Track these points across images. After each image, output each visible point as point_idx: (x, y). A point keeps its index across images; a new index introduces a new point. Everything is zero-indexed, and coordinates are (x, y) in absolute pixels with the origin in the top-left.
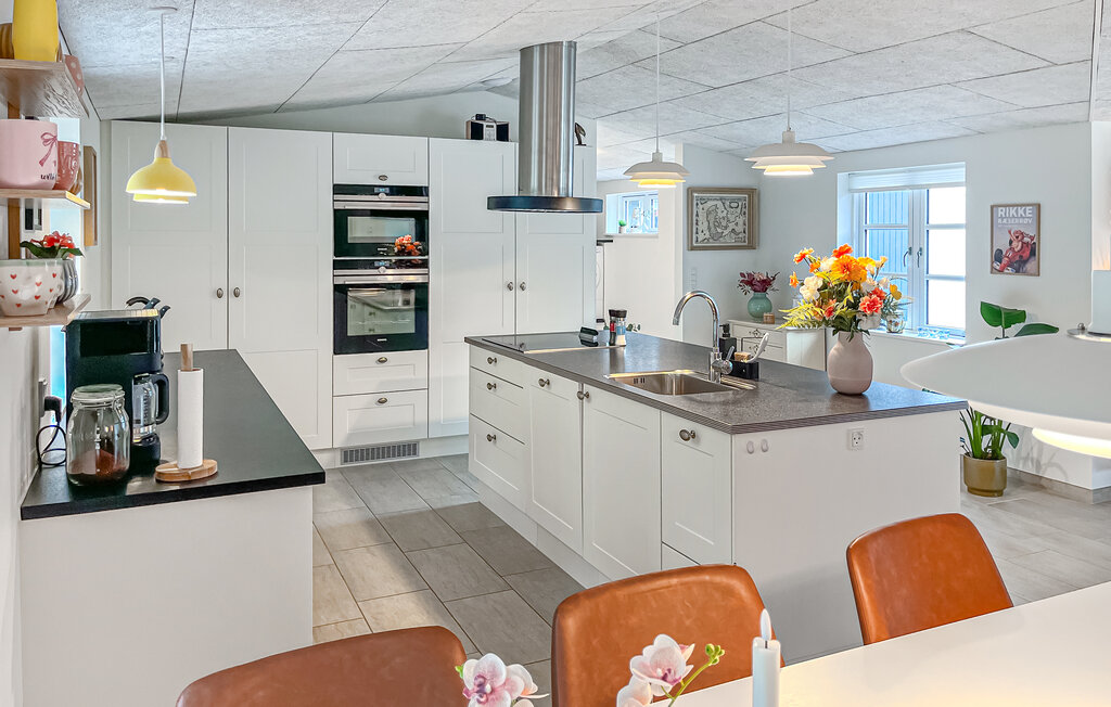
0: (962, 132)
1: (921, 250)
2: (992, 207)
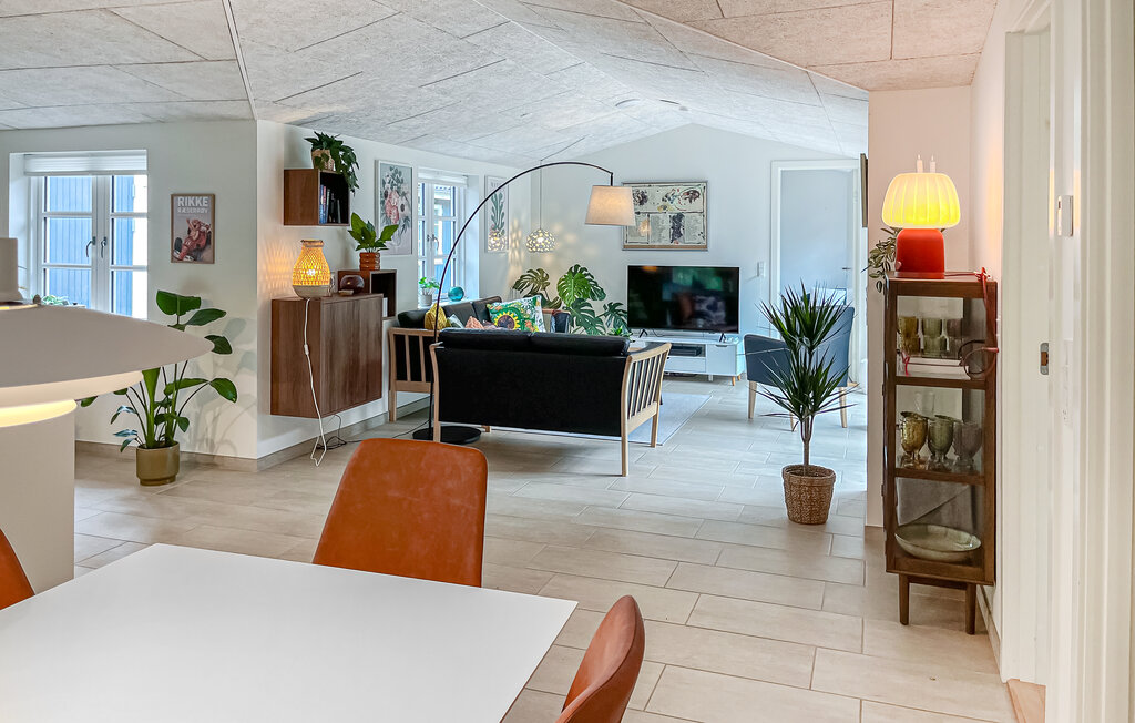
0: (142, 119)
1: (105, 239)
2: (172, 197)
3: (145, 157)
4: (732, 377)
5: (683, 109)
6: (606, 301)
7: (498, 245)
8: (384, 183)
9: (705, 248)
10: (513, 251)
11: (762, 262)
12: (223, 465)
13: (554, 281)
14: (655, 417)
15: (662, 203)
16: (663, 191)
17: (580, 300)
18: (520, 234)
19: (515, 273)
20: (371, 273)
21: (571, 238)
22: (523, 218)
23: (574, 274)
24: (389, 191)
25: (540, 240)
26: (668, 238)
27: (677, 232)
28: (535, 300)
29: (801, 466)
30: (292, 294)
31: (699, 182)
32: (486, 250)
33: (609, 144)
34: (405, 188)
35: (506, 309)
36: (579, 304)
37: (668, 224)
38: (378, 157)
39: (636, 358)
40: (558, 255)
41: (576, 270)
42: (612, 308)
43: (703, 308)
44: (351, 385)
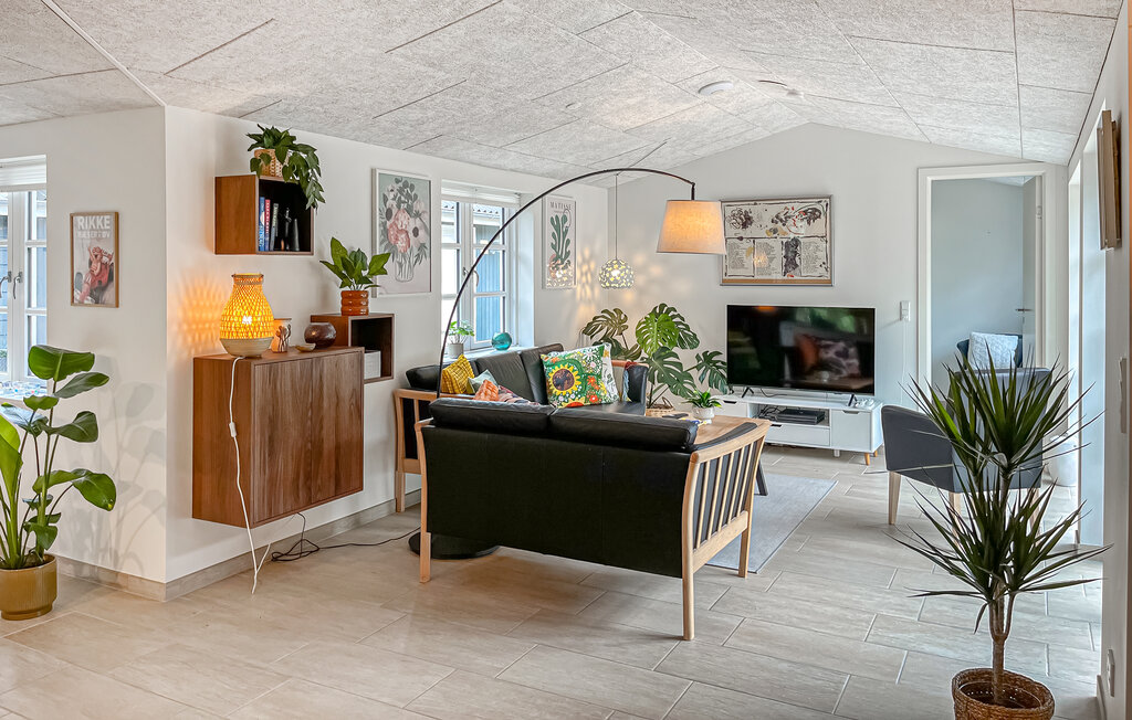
1: (20, 274)
2: (72, 216)
3: (45, 167)
4: (865, 454)
5: (793, 93)
6: (700, 350)
7: (565, 279)
8: (385, 199)
9: (829, 283)
10: (583, 286)
11: (907, 302)
12: (127, 588)
13: (632, 324)
14: (745, 534)
15: (771, 226)
16: (774, 210)
17: (664, 349)
18: (592, 266)
19: (585, 314)
20: (351, 318)
21: (656, 271)
22: (597, 247)
23: (657, 316)
24: (394, 211)
25: (615, 273)
26: (780, 269)
27: (791, 263)
28: (602, 349)
29: (987, 672)
30: (220, 350)
31: (820, 198)
32: (543, 286)
33: (701, 152)
34: (419, 206)
35: (564, 362)
36: (663, 353)
37: (779, 252)
38: (375, 165)
39: (705, 456)
40: (641, 291)
41: (661, 312)
42: (708, 359)
43: (831, 354)
44: (308, 477)
